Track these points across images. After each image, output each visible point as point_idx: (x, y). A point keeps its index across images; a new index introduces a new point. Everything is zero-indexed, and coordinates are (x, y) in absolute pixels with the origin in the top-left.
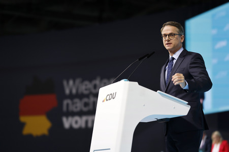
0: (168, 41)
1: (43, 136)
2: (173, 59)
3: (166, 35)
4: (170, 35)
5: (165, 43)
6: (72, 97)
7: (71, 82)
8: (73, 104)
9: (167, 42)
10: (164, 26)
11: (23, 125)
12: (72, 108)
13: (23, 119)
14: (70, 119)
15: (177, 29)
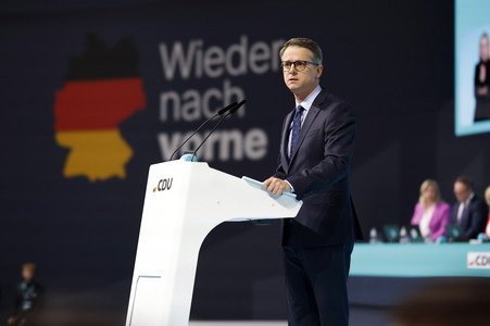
0: (294, 74)
1: (114, 180)
2: (302, 109)
3: (289, 63)
5: (287, 76)
6: (179, 84)
7: (178, 48)
8: (183, 102)
9: (290, 76)
10: (287, 45)
11: (64, 152)
12: (181, 113)
13: (64, 138)
14: (177, 138)
15: (311, 54)
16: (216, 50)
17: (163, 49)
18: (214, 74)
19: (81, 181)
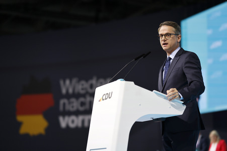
2: (170, 59)
4: (167, 35)
6: (68, 96)
7: (68, 82)
8: (70, 103)
9: (163, 42)
10: (161, 26)
11: (19, 124)
12: (69, 108)
13: (20, 118)
14: (67, 118)
15: (174, 29)
16: (83, 82)
17: (62, 82)
18: (82, 92)
19: (27, 135)
